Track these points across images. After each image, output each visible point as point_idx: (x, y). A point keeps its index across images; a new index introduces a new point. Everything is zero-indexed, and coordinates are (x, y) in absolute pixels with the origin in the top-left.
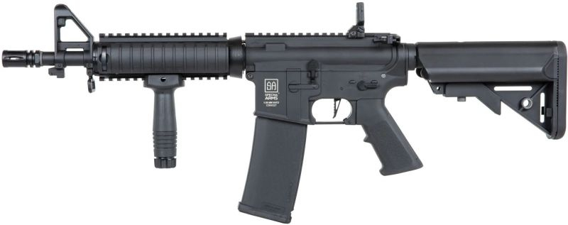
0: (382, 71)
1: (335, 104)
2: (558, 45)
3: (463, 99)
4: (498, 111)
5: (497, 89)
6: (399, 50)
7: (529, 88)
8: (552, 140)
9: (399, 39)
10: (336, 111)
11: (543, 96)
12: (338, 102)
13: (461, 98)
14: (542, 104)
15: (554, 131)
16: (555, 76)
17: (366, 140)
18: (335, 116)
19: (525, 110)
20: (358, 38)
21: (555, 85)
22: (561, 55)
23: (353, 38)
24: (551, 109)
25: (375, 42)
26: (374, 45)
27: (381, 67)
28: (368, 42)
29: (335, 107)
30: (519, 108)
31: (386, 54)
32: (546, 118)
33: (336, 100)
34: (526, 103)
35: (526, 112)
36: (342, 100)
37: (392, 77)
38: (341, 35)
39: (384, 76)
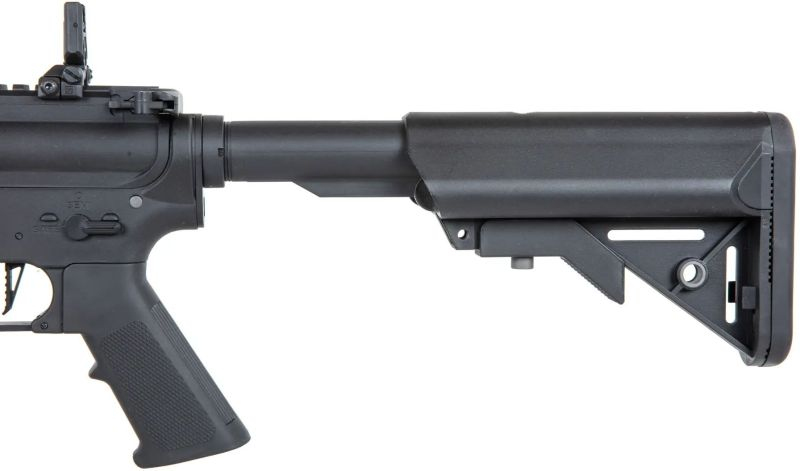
0: (133, 188)
1: (8, 278)
2: (772, 124)
3: (526, 262)
4: (616, 294)
5: (616, 235)
6: (175, 131)
7: (696, 234)
8: (755, 369)
9: (172, 103)
10: (10, 296)
11: (732, 253)
12: (16, 271)
13: (522, 258)
14: (731, 275)
15: (762, 345)
16: (765, 203)
17: (95, 374)
18: (8, 307)
19: (686, 290)
20: (62, 99)
21: (765, 227)
22: (780, 149)
23: (49, 98)
24: (753, 288)
25: (112, 111)
26: (108, 118)
27: (129, 178)
28: (93, 111)
29: (8, 285)
30: (672, 286)
31: (143, 145)
32: (740, 311)
33: (9, 267)
34: (688, 273)
35: (689, 296)
36: (28, 266)
37: (161, 205)
38: (21, 91)
39: (136, 202)
